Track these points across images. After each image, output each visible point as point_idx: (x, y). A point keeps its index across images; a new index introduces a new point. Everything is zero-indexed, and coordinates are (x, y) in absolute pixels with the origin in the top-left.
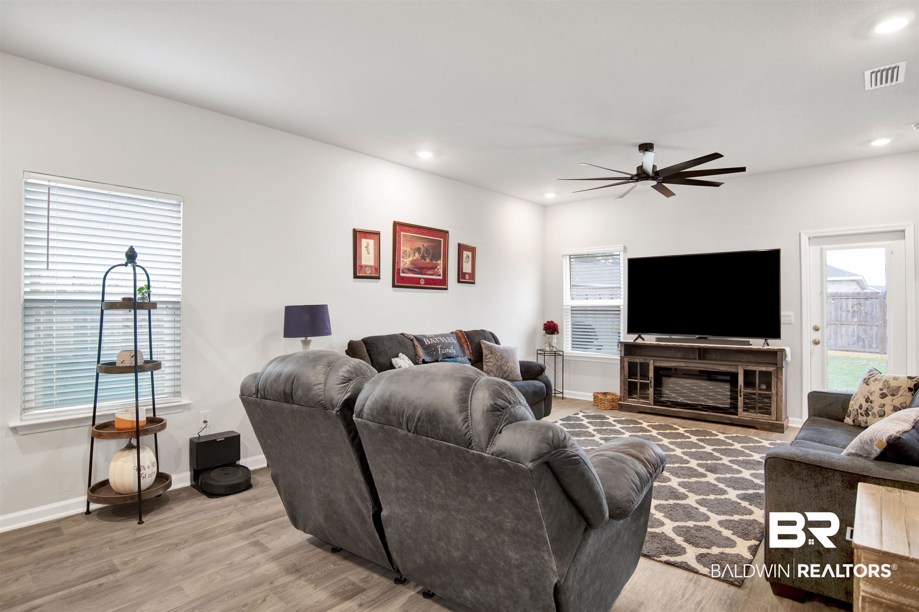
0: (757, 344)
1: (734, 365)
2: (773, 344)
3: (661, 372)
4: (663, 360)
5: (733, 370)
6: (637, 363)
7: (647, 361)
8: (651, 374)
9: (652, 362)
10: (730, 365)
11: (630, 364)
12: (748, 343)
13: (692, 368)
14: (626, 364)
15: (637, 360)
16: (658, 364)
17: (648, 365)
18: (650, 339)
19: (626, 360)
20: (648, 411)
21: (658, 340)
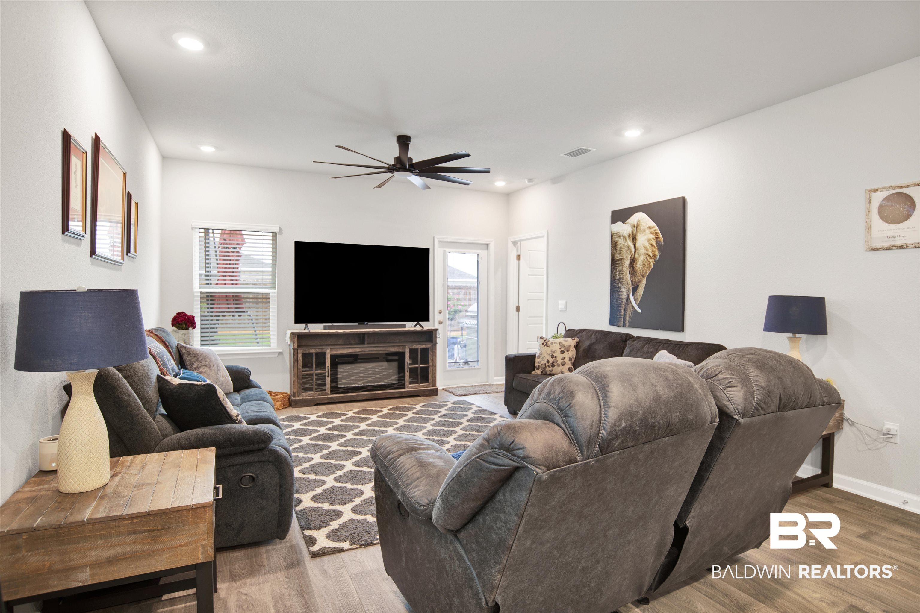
0: (410, 326)
1: (402, 346)
2: (426, 326)
3: (337, 360)
4: (339, 348)
5: (400, 350)
6: (312, 353)
7: (323, 351)
8: (328, 363)
9: (328, 351)
10: (398, 346)
11: (304, 355)
12: (404, 326)
13: (366, 353)
14: (300, 356)
15: (313, 351)
16: (334, 352)
17: (324, 354)
18: (317, 328)
19: (300, 352)
20: (326, 402)
21: (325, 328)
